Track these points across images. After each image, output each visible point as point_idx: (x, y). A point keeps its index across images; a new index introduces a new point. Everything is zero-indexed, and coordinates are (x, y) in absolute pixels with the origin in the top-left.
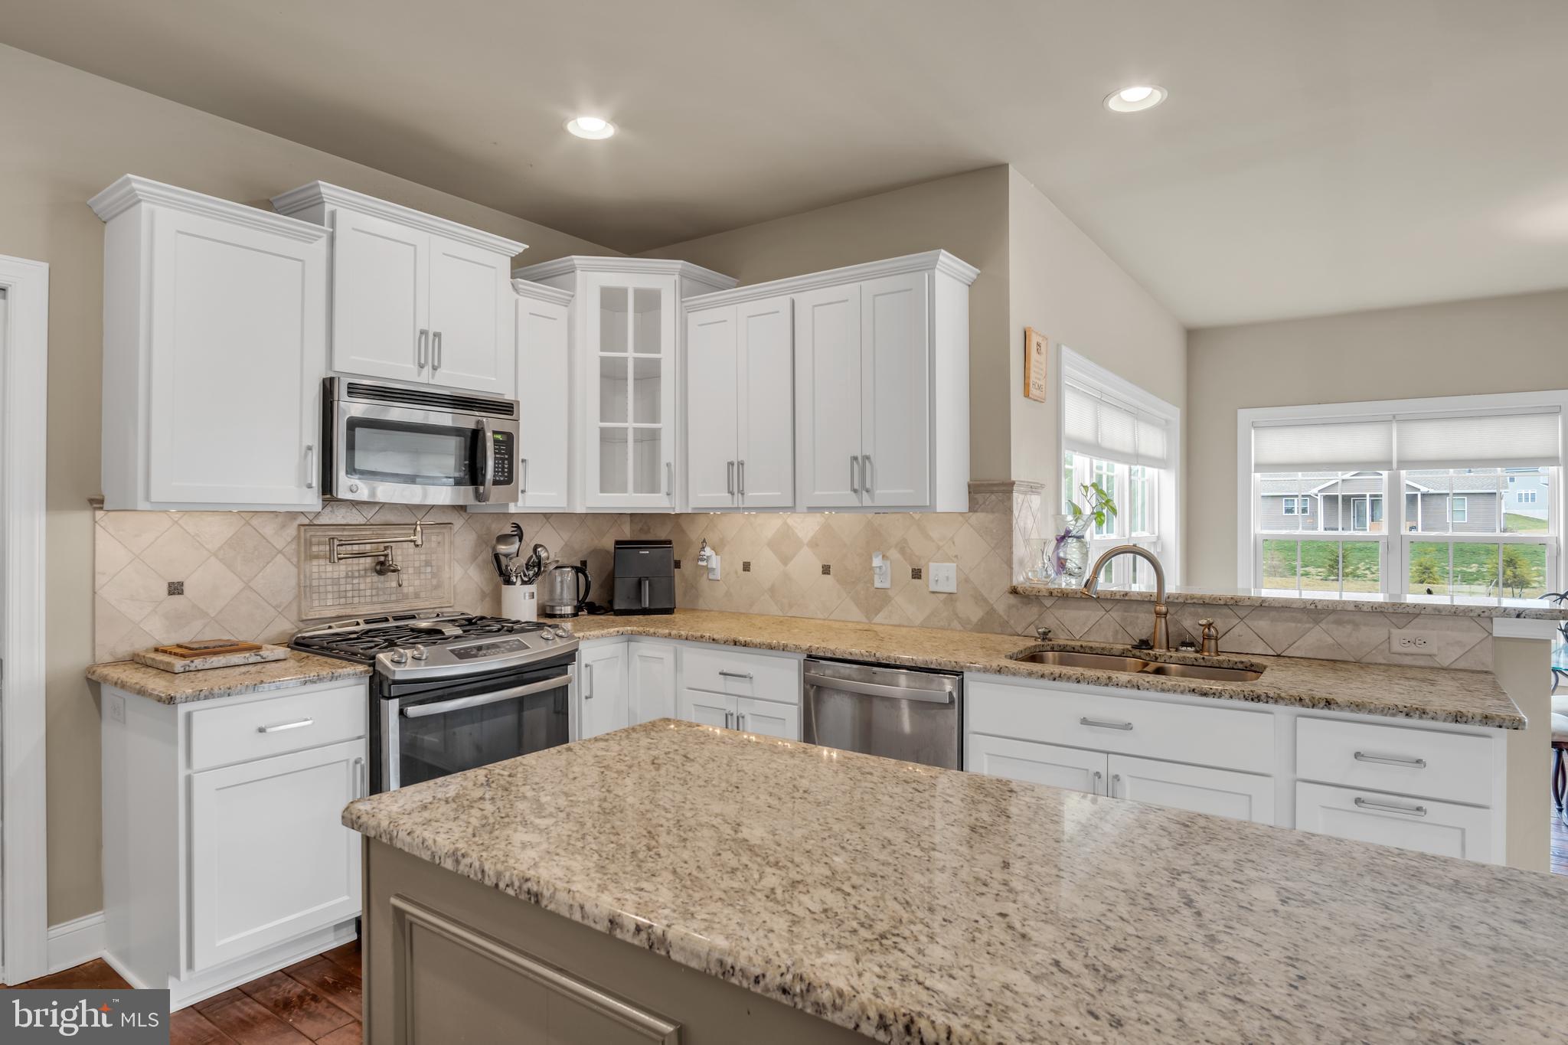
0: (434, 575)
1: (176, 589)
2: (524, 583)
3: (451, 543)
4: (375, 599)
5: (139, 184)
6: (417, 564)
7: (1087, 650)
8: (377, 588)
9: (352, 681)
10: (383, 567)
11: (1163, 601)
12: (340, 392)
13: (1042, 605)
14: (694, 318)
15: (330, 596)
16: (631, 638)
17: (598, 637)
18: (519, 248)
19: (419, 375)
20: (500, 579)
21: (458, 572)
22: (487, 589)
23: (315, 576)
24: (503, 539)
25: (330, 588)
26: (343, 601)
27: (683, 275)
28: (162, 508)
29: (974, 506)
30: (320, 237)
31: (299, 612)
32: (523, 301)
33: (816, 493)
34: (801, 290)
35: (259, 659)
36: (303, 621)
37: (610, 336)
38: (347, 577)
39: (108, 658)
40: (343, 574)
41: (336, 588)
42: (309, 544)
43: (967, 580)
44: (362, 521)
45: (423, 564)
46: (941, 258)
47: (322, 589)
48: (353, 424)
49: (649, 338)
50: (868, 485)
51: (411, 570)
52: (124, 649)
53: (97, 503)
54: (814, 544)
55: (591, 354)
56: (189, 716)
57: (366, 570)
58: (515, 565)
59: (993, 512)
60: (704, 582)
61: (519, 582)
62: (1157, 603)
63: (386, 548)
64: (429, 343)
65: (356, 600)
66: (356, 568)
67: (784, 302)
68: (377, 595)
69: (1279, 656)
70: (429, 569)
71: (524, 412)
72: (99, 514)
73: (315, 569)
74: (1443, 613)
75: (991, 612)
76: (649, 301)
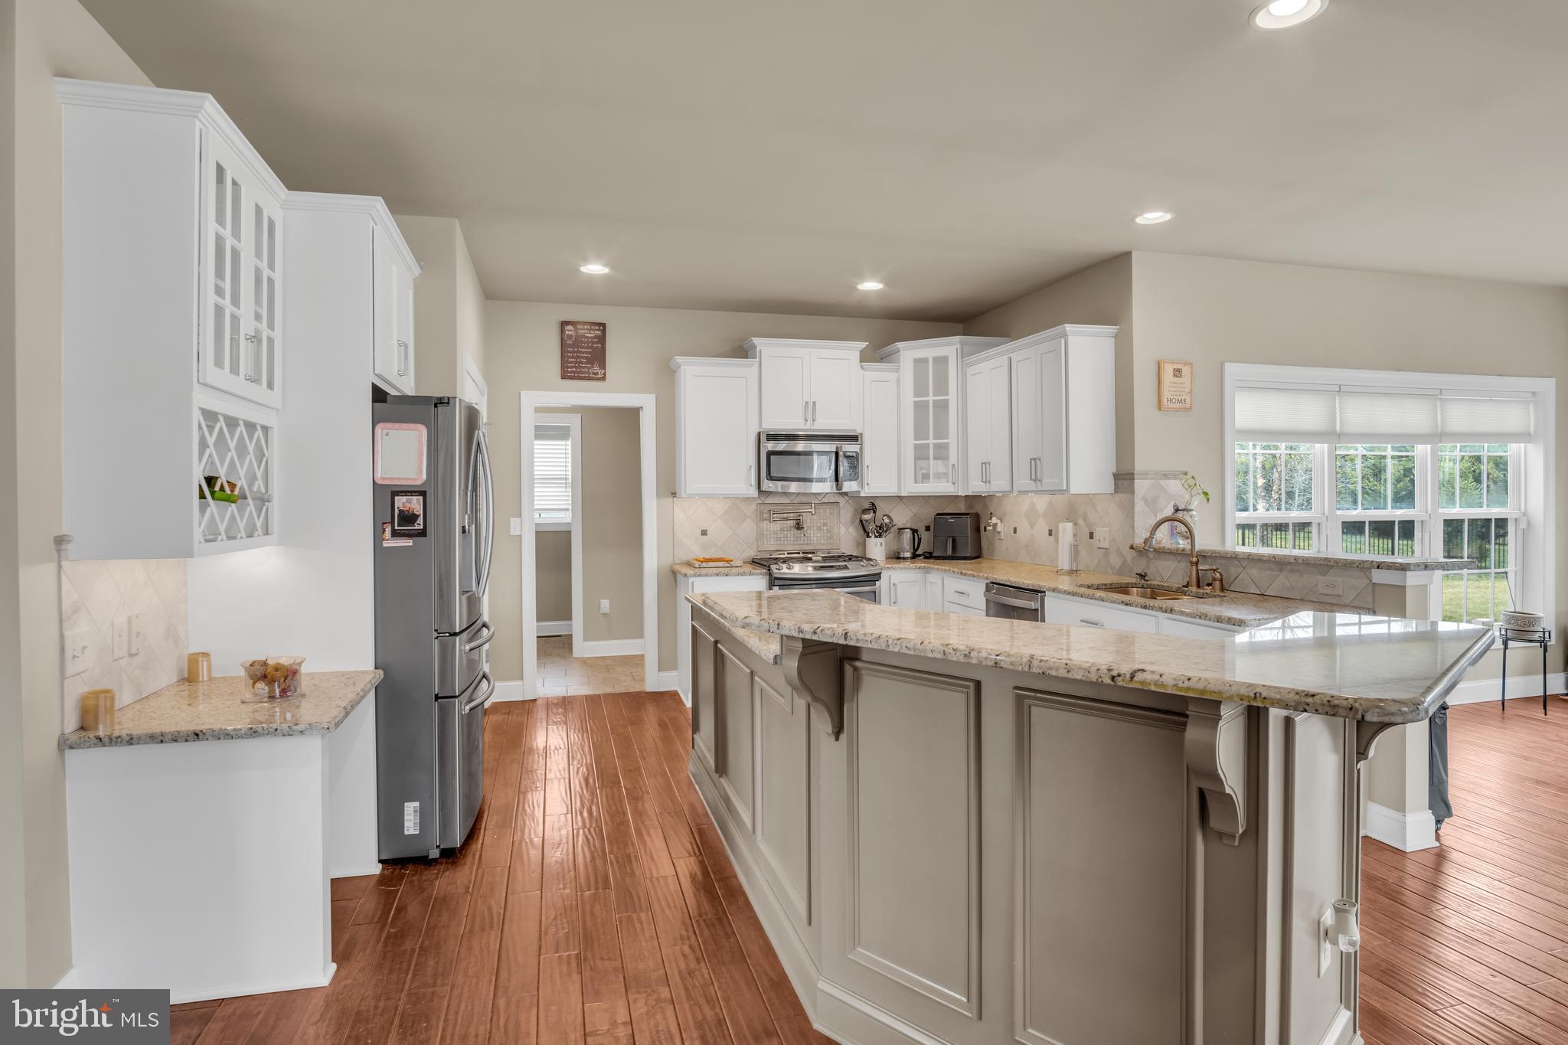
0: (828, 531)
1: (704, 533)
2: (876, 537)
3: (839, 514)
4: (796, 543)
5: (679, 359)
6: (819, 525)
7: (1161, 588)
8: (797, 537)
9: (761, 576)
10: (799, 526)
11: (1195, 554)
12: (763, 438)
13: (1148, 557)
14: (971, 370)
15: (772, 539)
16: (927, 571)
17: (901, 568)
18: (863, 345)
19: (805, 424)
20: (865, 536)
21: (843, 530)
22: (860, 541)
23: (765, 529)
24: (865, 511)
25: (772, 536)
26: (779, 542)
27: (962, 344)
28: (691, 496)
29: (1117, 490)
30: (753, 364)
31: (758, 548)
32: (866, 373)
33: (1020, 482)
34: (1013, 351)
35: (729, 565)
36: (759, 551)
37: (920, 389)
38: (781, 530)
39: (678, 562)
40: (779, 529)
41: (775, 536)
42: (762, 513)
43: (1114, 540)
44: (789, 502)
45: (822, 524)
46: (1067, 329)
47: (768, 536)
48: (770, 454)
49: (942, 386)
50: (1039, 476)
51: (815, 528)
52: (685, 558)
53: (674, 494)
54: (1045, 516)
55: (909, 398)
56: (693, 583)
57: (791, 527)
58: (871, 527)
59: (1125, 493)
60: (997, 543)
61: (873, 536)
62: (1191, 555)
63: (800, 516)
64: (810, 408)
65: (786, 542)
66: (785, 526)
67: (1004, 360)
68: (797, 540)
69: (1262, 595)
70: (825, 528)
71: (867, 440)
72: (675, 499)
73: (765, 526)
74: (1340, 565)
75: (1125, 562)
76: (940, 362)
